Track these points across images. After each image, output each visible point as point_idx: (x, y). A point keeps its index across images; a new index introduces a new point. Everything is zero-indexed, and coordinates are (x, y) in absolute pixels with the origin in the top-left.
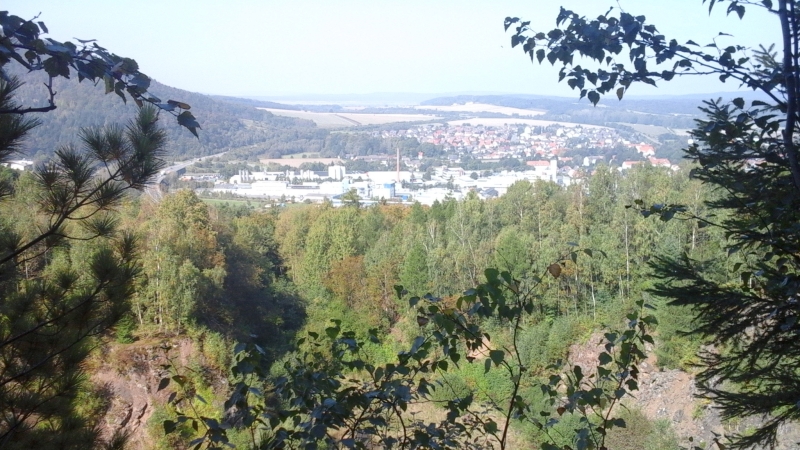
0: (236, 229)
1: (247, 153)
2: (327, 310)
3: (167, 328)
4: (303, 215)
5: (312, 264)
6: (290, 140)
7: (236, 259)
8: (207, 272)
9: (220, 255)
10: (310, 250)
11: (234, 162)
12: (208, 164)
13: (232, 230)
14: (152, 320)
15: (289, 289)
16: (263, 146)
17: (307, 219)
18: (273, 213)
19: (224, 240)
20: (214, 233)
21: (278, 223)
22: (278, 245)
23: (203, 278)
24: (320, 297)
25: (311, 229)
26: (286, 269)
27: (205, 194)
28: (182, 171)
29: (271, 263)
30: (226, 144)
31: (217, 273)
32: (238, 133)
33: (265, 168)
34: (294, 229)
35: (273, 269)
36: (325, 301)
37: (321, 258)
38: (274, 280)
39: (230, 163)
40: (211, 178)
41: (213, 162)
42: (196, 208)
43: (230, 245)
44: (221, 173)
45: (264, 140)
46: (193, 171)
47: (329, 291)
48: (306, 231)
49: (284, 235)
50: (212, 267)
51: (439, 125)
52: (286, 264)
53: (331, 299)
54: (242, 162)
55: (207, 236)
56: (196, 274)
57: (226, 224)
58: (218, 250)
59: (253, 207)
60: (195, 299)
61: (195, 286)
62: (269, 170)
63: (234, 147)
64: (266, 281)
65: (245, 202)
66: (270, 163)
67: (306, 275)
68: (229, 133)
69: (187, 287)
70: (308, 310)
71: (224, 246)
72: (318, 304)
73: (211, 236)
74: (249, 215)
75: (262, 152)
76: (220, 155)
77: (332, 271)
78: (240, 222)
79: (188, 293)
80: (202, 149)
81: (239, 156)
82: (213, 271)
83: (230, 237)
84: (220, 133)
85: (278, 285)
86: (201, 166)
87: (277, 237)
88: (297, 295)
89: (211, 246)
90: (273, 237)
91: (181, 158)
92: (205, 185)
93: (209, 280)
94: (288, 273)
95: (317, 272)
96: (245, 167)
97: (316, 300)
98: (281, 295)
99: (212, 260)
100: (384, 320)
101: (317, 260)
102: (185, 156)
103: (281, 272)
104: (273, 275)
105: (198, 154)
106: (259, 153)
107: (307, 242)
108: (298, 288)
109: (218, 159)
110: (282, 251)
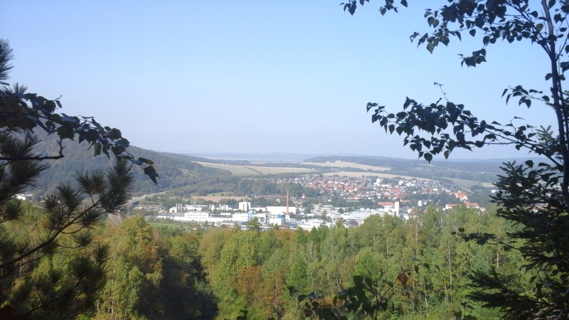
0: (171, 244)
1: (182, 191)
2: (233, 306)
3: (116, 316)
4: (219, 236)
5: (224, 271)
6: (213, 183)
7: (170, 266)
8: (148, 276)
9: (159, 263)
10: (223, 261)
11: (173, 198)
12: (155, 199)
13: (169, 245)
14: (106, 310)
15: (206, 289)
16: (194, 187)
17: (222, 238)
18: (199, 234)
19: (162, 252)
20: (156, 247)
21: (201, 241)
22: (200, 257)
23: (145, 280)
24: (229, 296)
25: (224, 246)
26: (205, 274)
27: (152, 220)
28: (136, 203)
29: (195, 270)
30: (168, 186)
31: (156, 276)
32: (177, 178)
33: (195, 202)
34: (213, 246)
35: (196, 274)
36: (232, 299)
37: (231, 267)
38: (196, 282)
39: (170, 198)
40: (156, 208)
41: (158, 198)
42: (145, 229)
43: (167, 257)
44: (163, 205)
45: (195, 183)
46: (144, 204)
47: (236, 291)
48: (221, 247)
49: (205, 250)
50: (153, 272)
51: (317, 175)
52: (205, 271)
53: (236, 298)
54: (179, 198)
55: (151, 249)
56: (141, 277)
57: (165, 241)
58: (158, 260)
59: (184, 230)
60: (138, 295)
61: (140, 285)
62: (197, 204)
63: (174, 187)
64: (191, 283)
65: (179, 225)
66: (198, 199)
67: (220, 279)
68: (171, 178)
69: (133, 286)
70: (220, 305)
71: (162, 257)
72: (227, 301)
73: (153, 250)
74: (181, 235)
75: (193, 191)
76: (163, 193)
77: (238, 276)
78: (175, 240)
79: (134, 291)
80: (151, 188)
81: (176, 194)
82: (152, 275)
83: (167, 251)
84: (165, 178)
85: (199, 286)
86: (150, 200)
87: (200, 251)
88: (212, 294)
89: (153, 257)
90: (197, 251)
91: (136, 194)
92: (152, 213)
93: (150, 282)
94: (207, 277)
95: (228, 277)
96: (180, 202)
97: (226, 298)
98: (200, 293)
99: (153, 267)
100: (274, 314)
101: (228, 268)
102: (139, 193)
103: (202, 277)
104: (196, 279)
105: (149, 192)
106: (191, 192)
107: (222, 255)
108: (213, 289)
109: (162, 196)
110: (203, 261)
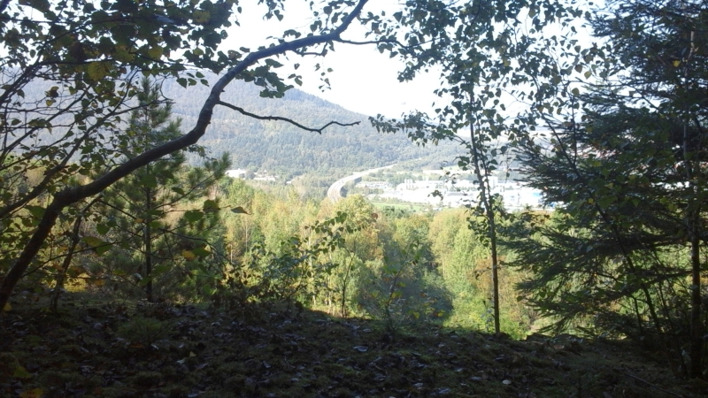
0: (395, 227)
1: (412, 165)
2: (472, 304)
3: (334, 309)
4: (454, 218)
5: (459, 261)
6: (450, 154)
7: (394, 254)
8: (368, 263)
9: (380, 250)
10: (458, 249)
11: (402, 173)
12: (380, 174)
13: (392, 228)
15: (438, 282)
16: (427, 159)
17: (457, 221)
18: (429, 216)
19: (384, 237)
20: (377, 230)
21: (431, 225)
22: (431, 244)
23: (366, 269)
24: (465, 291)
25: (460, 230)
26: (437, 265)
27: (376, 199)
28: (359, 180)
29: (425, 259)
30: (396, 158)
31: (377, 264)
32: (406, 148)
33: (427, 178)
34: (446, 230)
35: (426, 264)
36: (470, 296)
37: (467, 256)
38: (426, 273)
39: (398, 173)
40: (381, 185)
41: (384, 173)
42: (363, 209)
43: (390, 242)
44: (390, 181)
45: (428, 154)
46: (368, 180)
47: (474, 286)
48: (456, 232)
49: (436, 235)
50: (373, 259)
52: (437, 261)
53: (475, 294)
54: (408, 173)
55: (371, 233)
56: (359, 264)
57: (388, 224)
58: (379, 245)
59: (415, 211)
60: (358, 286)
61: (358, 274)
62: (430, 179)
63: (402, 160)
64: (419, 275)
65: (409, 206)
66: (432, 174)
67: (454, 271)
68: (399, 149)
69: (352, 275)
70: (455, 303)
71: (384, 242)
72: (463, 298)
73: (373, 233)
74: (408, 217)
75: (426, 164)
76: (390, 167)
77: (477, 268)
78: (400, 222)
79: (352, 282)
80: (376, 162)
81: (406, 168)
82: (373, 262)
83: (390, 235)
84: (391, 149)
85: (429, 278)
86: (374, 176)
87: (430, 236)
88: (445, 288)
89: (373, 241)
90: (427, 236)
91: (359, 169)
92: (376, 191)
93: (370, 270)
94: (439, 268)
95: (464, 269)
96: (410, 177)
97: (462, 294)
98: (431, 289)
99: (373, 253)
100: (524, 316)
101: (464, 257)
102: (362, 167)
103: (433, 267)
104: (425, 269)
105: (373, 166)
106: (423, 165)
107: (456, 241)
108: (447, 282)
109: (388, 170)
110: (434, 248)
